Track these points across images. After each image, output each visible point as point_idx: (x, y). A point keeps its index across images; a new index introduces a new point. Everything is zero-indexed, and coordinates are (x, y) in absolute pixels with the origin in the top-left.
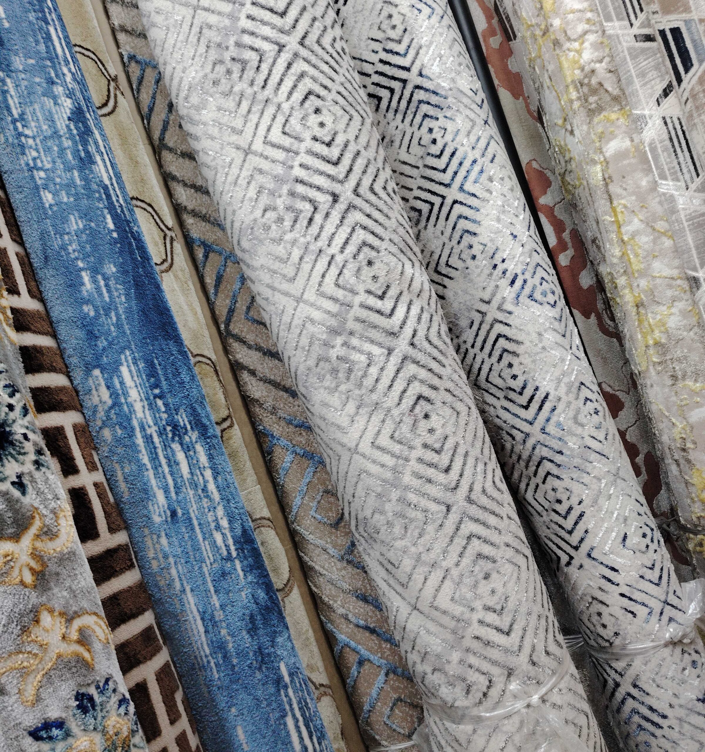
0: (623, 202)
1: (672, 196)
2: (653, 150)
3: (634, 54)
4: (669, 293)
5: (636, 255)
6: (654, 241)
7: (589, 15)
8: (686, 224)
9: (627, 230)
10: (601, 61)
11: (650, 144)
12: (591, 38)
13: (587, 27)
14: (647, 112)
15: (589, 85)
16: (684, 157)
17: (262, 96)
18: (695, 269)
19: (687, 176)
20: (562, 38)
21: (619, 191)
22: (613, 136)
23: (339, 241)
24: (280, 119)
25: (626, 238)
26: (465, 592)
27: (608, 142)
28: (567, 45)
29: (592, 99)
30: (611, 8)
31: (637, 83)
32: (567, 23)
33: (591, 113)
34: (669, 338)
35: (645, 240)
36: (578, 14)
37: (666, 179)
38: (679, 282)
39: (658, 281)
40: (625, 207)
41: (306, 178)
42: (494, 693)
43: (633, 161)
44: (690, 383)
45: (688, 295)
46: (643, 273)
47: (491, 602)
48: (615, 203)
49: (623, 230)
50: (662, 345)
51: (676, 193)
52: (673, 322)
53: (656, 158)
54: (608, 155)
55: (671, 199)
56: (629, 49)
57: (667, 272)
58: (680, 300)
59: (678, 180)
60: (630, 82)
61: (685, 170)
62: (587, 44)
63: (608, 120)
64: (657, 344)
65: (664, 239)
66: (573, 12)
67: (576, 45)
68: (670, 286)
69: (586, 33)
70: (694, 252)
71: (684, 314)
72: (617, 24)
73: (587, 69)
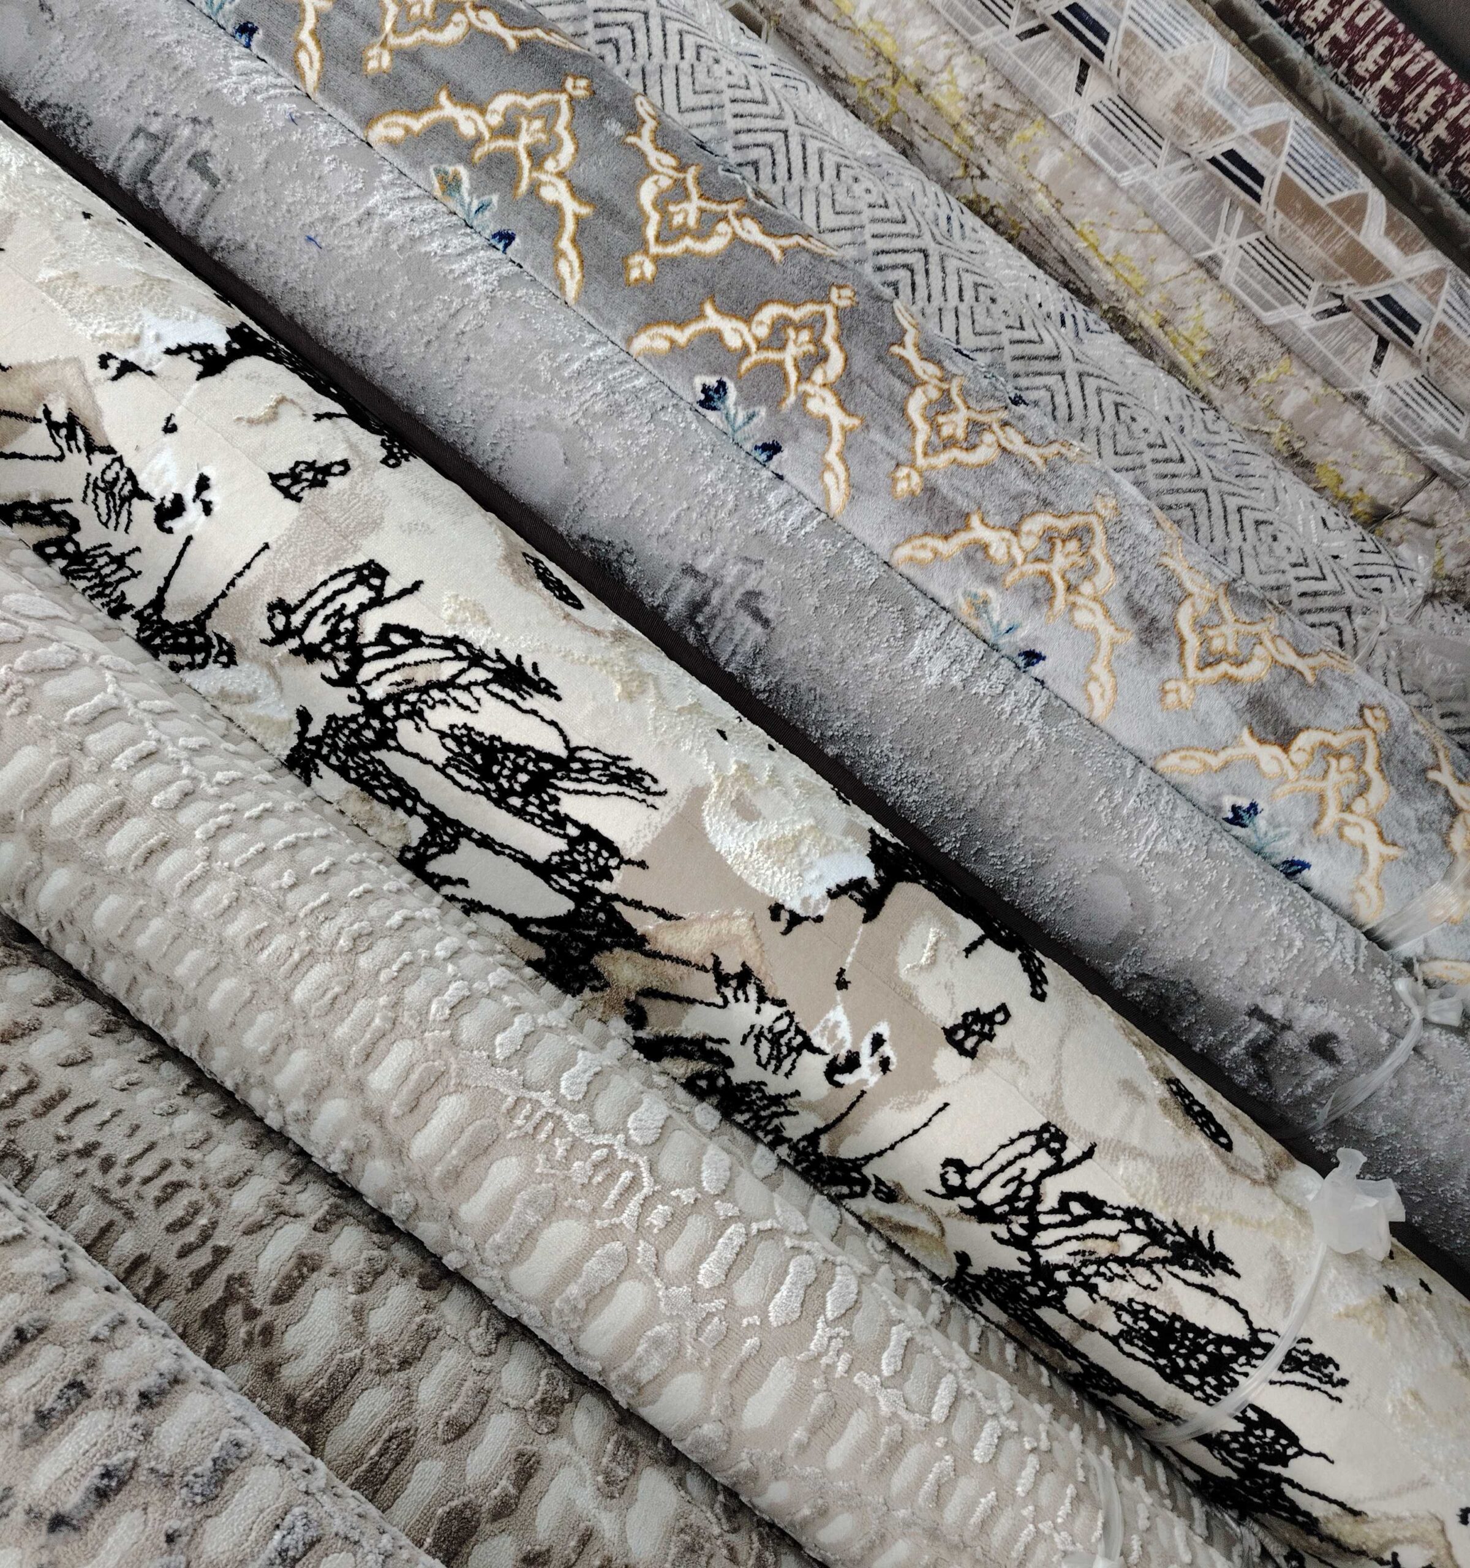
0: (1087, 220)
1: (1142, 183)
2: (1096, 145)
3: (1026, 57)
4: (1189, 291)
5: (1132, 270)
6: (1144, 244)
7: (944, 38)
8: (1173, 205)
9: (1107, 249)
10: (983, 81)
11: (1090, 141)
12: (959, 61)
13: (947, 52)
14: (1070, 109)
15: (982, 112)
16: (1135, 135)
17: (792, 188)
18: (1207, 247)
19: (1150, 154)
20: (923, 76)
21: (1076, 210)
22: (1039, 155)
23: (952, 292)
24: (825, 203)
25: (1110, 259)
26: (1266, 560)
27: (1036, 164)
28: (934, 80)
29: (994, 126)
30: (973, 19)
31: (1044, 84)
32: (922, 57)
33: (1001, 141)
34: (1215, 341)
35: (1132, 249)
36: (930, 43)
37: (1126, 168)
38: (1193, 274)
39: (1170, 285)
40: (1092, 224)
41: (886, 247)
42: (1348, 637)
43: (1075, 171)
44: (1262, 375)
45: (1210, 284)
46: (1148, 287)
47: (1294, 558)
48: (1078, 226)
49: (1102, 250)
50: (1210, 353)
51: (1146, 178)
52: (1210, 321)
53: (1104, 153)
54: (1042, 178)
55: (1144, 187)
56: (1016, 52)
57: (1176, 270)
58: (1204, 293)
59: (1141, 163)
60: (1033, 86)
61: (1144, 149)
62: (957, 70)
63: (1024, 140)
64: (1205, 355)
65: (1153, 237)
66: (923, 42)
67: (945, 76)
68: (1186, 284)
69: (950, 59)
70: (1197, 230)
71: (1217, 305)
72: (988, 32)
73: (971, 96)
